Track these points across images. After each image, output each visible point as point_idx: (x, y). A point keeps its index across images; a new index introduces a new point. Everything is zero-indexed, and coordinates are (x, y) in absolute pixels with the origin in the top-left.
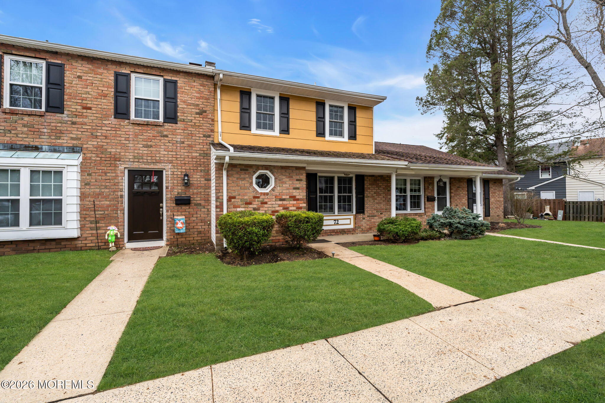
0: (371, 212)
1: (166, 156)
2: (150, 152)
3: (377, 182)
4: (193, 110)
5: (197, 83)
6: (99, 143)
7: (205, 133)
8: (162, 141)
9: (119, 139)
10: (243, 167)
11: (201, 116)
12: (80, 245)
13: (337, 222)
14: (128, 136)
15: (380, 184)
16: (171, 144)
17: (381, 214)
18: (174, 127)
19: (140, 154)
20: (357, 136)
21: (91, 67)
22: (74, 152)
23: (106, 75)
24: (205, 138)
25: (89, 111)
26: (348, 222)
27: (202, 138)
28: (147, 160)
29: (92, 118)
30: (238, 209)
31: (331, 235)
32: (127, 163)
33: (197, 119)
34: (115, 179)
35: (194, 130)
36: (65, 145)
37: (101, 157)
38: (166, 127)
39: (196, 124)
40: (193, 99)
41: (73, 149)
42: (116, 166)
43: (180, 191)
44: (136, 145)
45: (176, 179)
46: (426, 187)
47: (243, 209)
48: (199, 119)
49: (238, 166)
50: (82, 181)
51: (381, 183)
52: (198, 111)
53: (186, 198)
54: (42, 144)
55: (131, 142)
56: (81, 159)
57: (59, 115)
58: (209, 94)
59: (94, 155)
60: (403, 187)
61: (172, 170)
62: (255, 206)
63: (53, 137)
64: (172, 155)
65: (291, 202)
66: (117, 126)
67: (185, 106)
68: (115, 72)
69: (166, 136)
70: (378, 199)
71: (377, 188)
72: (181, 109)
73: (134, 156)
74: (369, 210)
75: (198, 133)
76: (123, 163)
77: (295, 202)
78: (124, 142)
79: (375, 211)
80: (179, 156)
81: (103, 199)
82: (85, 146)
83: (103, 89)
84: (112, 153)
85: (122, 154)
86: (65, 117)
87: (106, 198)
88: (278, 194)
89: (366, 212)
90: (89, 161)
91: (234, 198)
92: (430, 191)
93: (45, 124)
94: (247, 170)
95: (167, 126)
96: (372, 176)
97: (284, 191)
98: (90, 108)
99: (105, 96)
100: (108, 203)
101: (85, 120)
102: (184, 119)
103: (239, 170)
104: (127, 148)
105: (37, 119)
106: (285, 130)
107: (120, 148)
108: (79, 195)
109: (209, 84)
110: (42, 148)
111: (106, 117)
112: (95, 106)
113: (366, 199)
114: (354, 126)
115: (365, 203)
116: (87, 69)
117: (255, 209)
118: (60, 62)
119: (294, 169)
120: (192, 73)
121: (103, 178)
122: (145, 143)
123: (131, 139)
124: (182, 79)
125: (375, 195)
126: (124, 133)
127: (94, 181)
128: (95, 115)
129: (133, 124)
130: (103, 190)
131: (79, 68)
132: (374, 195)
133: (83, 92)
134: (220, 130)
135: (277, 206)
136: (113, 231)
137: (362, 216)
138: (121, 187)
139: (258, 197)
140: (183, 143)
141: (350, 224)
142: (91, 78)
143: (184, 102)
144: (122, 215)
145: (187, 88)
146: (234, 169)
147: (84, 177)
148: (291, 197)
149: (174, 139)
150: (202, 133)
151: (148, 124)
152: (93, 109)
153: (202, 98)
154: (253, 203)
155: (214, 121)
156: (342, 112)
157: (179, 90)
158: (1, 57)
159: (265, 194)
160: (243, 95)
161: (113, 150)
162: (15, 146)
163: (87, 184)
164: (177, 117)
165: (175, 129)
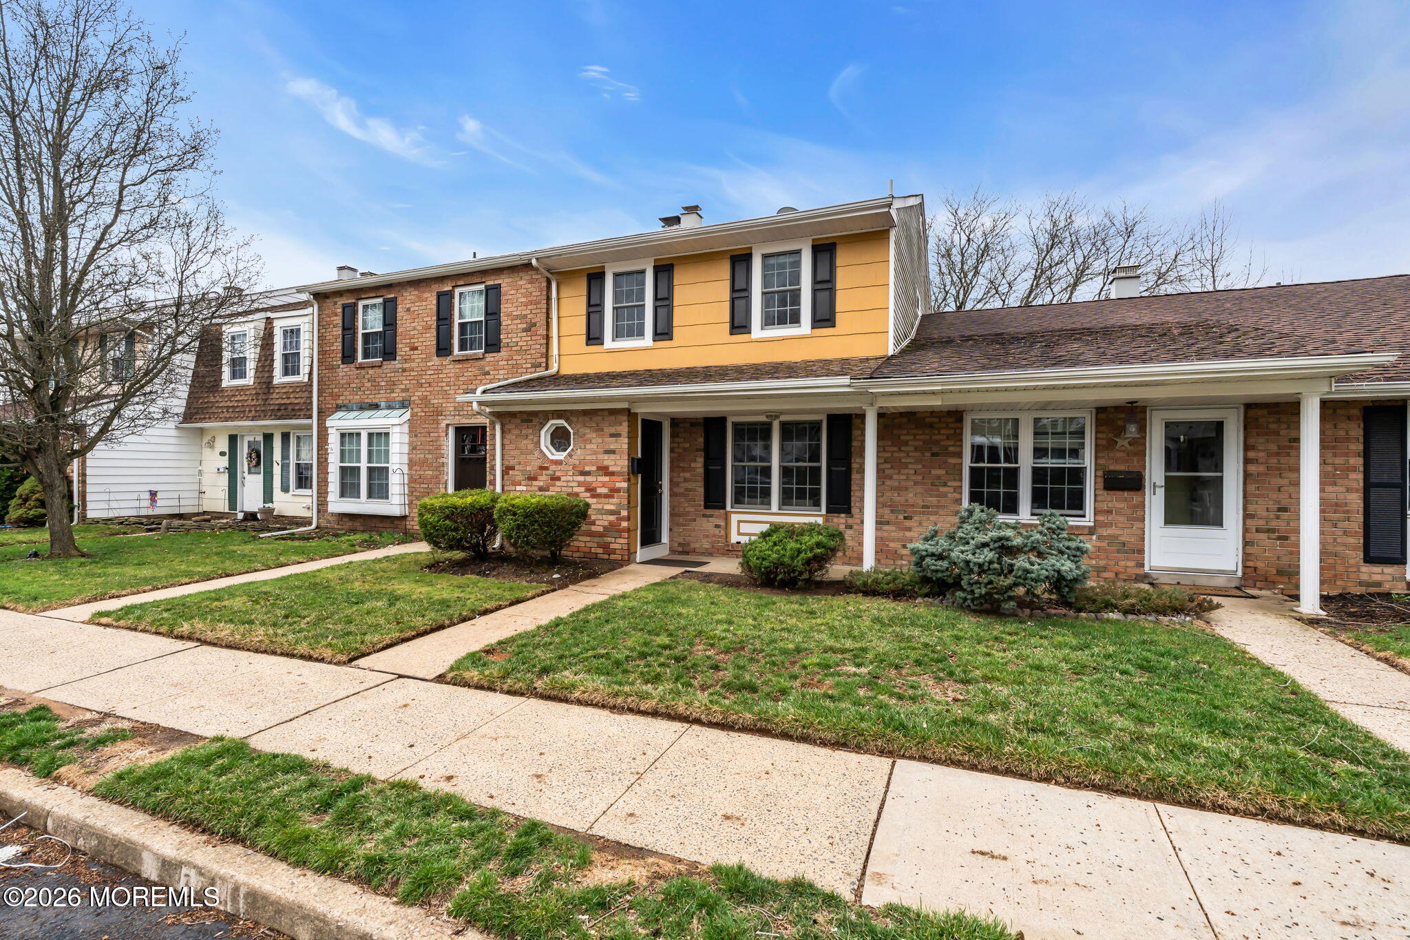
3: (895, 432)
4: (519, 326)
5: (524, 281)
6: (424, 394)
7: (533, 361)
9: (441, 384)
10: (525, 417)
11: (529, 333)
14: (449, 380)
15: (903, 438)
17: (905, 518)
18: (496, 359)
20: (838, 316)
21: (416, 293)
22: (404, 407)
23: (428, 299)
24: (533, 370)
25: (416, 352)
28: (468, 411)
29: (418, 360)
30: (518, 488)
32: (450, 417)
33: (523, 339)
34: (437, 441)
36: (397, 399)
37: (426, 412)
38: (487, 360)
39: (523, 348)
40: (519, 308)
41: (403, 403)
42: (438, 423)
44: (457, 392)
47: (524, 489)
48: (526, 338)
49: (518, 416)
50: (410, 444)
51: (908, 434)
52: (525, 326)
54: (381, 400)
55: (452, 387)
56: (407, 416)
57: (393, 362)
58: (540, 294)
59: (419, 410)
60: (1002, 442)
62: (541, 484)
63: (389, 391)
65: (600, 479)
66: (439, 367)
67: (510, 322)
68: (437, 293)
69: (488, 373)
70: (895, 477)
71: (896, 449)
72: (505, 327)
73: (455, 407)
75: (524, 361)
76: (446, 417)
77: (607, 479)
78: (446, 388)
79: (887, 511)
81: (427, 468)
82: (412, 398)
83: (427, 319)
84: (435, 406)
85: (444, 405)
86: (396, 364)
87: (430, 466)
88: (577, 462)
89: (855, 511)
90: (415, 418)
92: (1122, 455)
93: (383, 375)
94: (531, 421)
95: (490, 357)
97: (588, 457)
98: (416, 349)
99: (429, 328)
101: (414, 365)
102: (508, 343)
103: (519, 421)
104: (448, 396)
105: (377, 370)
106: (663, 333)
107: (441, 397)
108: (407, 462)
110: (380, 406)
111: (428, 359)
112: (421, 344)
113: (856, 476)
114: (828, 293)
115: (854, 487)
116: (413, 297)
117: (541, 489)
118: (392, 296)
119: (608, 413)
120: (518, 266)
121: (428, 439)
122: (465, 387)
123: (452, 383)
124: (505, 281)
126: (445, 375)
127: (419, 443)
128: (420, 356)
129: (455, 361)
130: (427, 456)
131: (408, 298)
133: (411, 328)
134: (556, 353)
135: (575, 484)
137: (843, 521)
138: (442, 452)
139: (546, 468)
142: (417, 308)
143: (508, 315)
145: (513, 292)
146: (513, 420)
147: (412, 439)
148: (599, 468)
150: (529, 361)
151: (470, 359)
152: (419, 348)
153: (531, 303)
154: (540, 478)
155: (548, 338)
156: (797, 264)
157: (503, 298)
158: (355, 305)
159: (559, 463)
160: (592, 282)
161: (436, 401)
162: (364, 406)
163: (414, 448)
164: (500, 341)
165: (498, 361)
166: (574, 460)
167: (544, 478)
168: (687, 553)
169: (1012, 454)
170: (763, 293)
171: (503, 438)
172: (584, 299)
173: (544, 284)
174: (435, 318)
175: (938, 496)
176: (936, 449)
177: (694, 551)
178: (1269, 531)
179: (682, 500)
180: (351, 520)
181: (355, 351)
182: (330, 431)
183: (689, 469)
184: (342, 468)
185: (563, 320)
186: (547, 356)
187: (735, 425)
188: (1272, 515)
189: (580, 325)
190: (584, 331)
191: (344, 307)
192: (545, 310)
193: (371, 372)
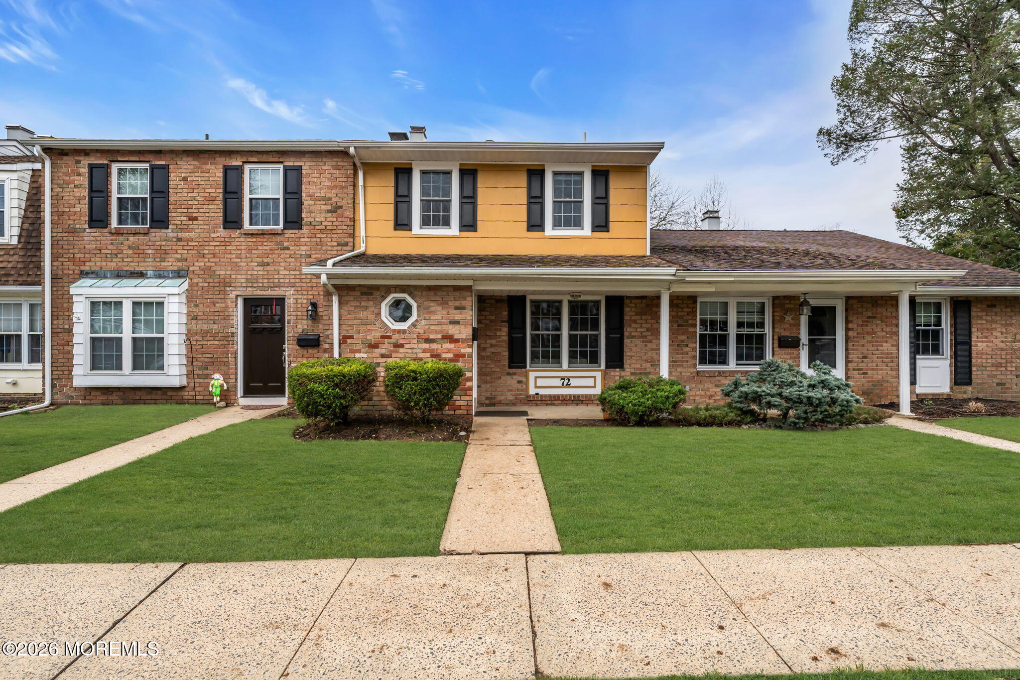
0: (639, 366)
1: (287, 277)
2: (266, 273)
4: (323, 207)
5: (328, 166)
6: (207, 264)
7: (340, 240)
8: (282, 256)
9: (229, 256)
10: (365, 290)
11: (334, 215)
12: (186, 397)
13: (566, 382)
14: (239, 252)
16: (293, 260)
18: (297, 235)
19: (255, 276)
20: (611, 224)
21: (196, 163)
22: (180, 277)
23: (213, 171)
24: (340, 248)
25: (195, 222)
26: (590, 382)
27: (335, 248)
28: (263, 283)
29: (198, 231)
30: (357, 355)
31: (554, 405)
32: (238, 289)
33: (328, 219)
34: (225, 311)
35: (325, 236)
36: (170, 268)
37: (209, 283)
38: (286, 236)
39: (328, 228)
40: (323, 191)
41: (179, 273)
42: (225, 293)
43: (306, 327)
44: (249, 264)
45: (300, 309)
46: (777, 318)
47: (365, 356)
48: (332, 219)
49: (356, 289)
50: (188, 314)
52: (330, 207)
53: (311, 337)
54: (147, 269)
55: (243, 260)
56: (186, 286)
57: (163, 231)
58: (346, 179)
59: (201, 280)
60: (719, 318)
61: (295, 297)
62: (384, 351)
63: (158, 260)
64: (295, 275)
65: (445, 346)
66: (226, 240)
67: (313, 203)
68: (224, 166)
69: (288, 248)
72: (307, 207)
73: (247, 279)
74: (634, 361)
75: (330, 240)
76: (234, 289)
77: (452, 345)
78: (235, 260)
79: (649, 365)
80: (304, 277)
81: (212, 338)
82: (191, 269)
83: (210, 191)
84: (222, 277)
85: (233, 276)
86: (169, 233)
87: (215, 336)
88: (422, 332)
89: (626, 366)
90: (196, 288)
91: (351, 337)
92: (788, 326)
93: (150, 243)
94: (371, 294)
95: (289, 233)
96: (642, 298)
97: (432, 327)
98: (196, 219)
99: (213, 200)
100: (217, 343)
101: (191, 235)
102: (310, 222)
103: (358, 294)
104: (238, 268)
105: (142, 237)
106: (469, 224)
107: (230, 268)
108: (185, 332)
109: (346, 164)
110: (146, 274)
111: (213, 229)
112: (202, 215)
113: (626, 341)
114: (603, 207)
115: (625, 349)
116: (192, 167)
117: (383, 356)
118: (163, 163)
119: (451, 289)
120: (321, 152)
121: (212, 310)
122: (260, 260)
123: (243, 256)
124: (308, 164)
125: (649, 333)
126: (235, 248)
127: (201, 313)
128: (202, 227)
129: (245, 234)
130: (211, 326)
131: (184, 167)
132: (644, 334)
133: (189, 198)
134: (363, 233)
135: (420, 350)
136: (217, 381)
137: (618, 374)
138: (232, 322)
139: (389, 337)
140: (309, 256)
141: (594, 387)
142: (197, 179)
143: (311, 196)
144: (234, 359)
145: (315, 175)
146: (351, 293)
147: (191, 309)
148: (444, 337)
149: (297, 252)
150: (335, 240)
151: (263, 234)
152: (199, 218)
153: (336, 187)
154: (381, 345)
155: (354, 220)
156: (581, 182)
157: (304, 180)
158: (108, 167)
159: (399, 332)
160: (400, 176)
161: (223, 272)
162: (121, 273)
163: (194, 318)
164: (301, 219)
165: (299, 238)
166: (419, 329)
167: (386, 345)
168: (494, 405)
169: (724, 325)
170: (554, 202)
171: (340, 309)
172: (392, 190)
173: (351, 172)
174: (221, 191)
175: (682, 354)
176: (680, 322)
177: (500, 403)
178: (859, 369)
179: (489, 362)
180: (104, 394)
181: (108, 215)
182: (75, 299)
183: (495, 337)
184: (93, 339)
185: (369, 206)
186: (353, 236)
187: (532, 301)
188: (860, 360)
189: (389, 212)
190: (392, 217)
191: (92, 167)
192: (352, 196)
193: (131, 238)
